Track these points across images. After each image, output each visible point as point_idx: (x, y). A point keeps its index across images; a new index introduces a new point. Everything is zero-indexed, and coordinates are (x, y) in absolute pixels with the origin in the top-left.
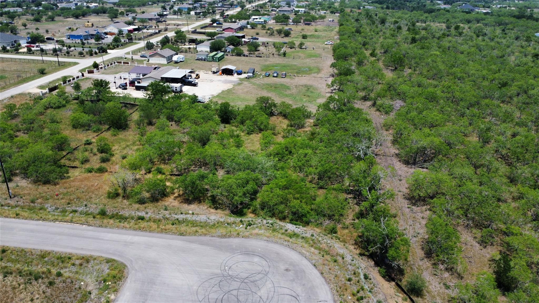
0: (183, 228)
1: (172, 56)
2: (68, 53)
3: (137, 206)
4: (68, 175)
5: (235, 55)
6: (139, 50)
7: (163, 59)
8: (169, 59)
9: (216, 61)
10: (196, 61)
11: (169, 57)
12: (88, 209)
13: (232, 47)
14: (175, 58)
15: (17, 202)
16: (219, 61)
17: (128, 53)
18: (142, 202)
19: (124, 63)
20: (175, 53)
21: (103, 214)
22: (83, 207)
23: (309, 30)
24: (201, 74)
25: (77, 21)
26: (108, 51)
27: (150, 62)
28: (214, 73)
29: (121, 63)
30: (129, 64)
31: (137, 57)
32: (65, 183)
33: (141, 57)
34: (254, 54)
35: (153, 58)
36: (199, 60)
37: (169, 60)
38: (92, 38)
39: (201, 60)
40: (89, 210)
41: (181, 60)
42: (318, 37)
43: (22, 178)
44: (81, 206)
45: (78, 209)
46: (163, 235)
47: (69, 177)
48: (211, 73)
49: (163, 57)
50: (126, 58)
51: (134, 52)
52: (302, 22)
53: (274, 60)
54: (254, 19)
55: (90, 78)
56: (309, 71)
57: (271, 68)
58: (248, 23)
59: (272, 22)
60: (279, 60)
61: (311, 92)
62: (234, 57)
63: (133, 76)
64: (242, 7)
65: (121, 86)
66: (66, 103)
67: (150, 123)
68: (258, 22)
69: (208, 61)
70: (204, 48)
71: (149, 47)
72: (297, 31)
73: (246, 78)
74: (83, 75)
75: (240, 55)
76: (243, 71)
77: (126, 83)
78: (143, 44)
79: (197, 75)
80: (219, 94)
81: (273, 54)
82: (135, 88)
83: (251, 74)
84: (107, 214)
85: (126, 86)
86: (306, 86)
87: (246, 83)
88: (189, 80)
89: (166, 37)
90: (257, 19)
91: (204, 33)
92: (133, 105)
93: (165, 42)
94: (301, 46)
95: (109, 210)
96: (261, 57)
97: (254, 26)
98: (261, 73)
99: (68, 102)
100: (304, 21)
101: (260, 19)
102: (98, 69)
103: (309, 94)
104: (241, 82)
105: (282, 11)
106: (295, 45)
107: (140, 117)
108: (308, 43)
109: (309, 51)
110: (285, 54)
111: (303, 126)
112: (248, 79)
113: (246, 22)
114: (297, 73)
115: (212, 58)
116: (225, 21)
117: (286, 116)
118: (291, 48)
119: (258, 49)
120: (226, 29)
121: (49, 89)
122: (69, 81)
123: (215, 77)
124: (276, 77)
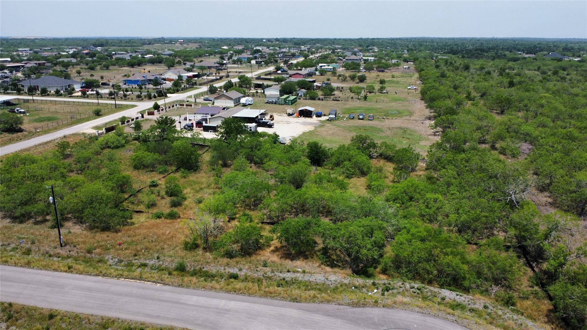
1: (239, 99)
2: (125, 96)
5: (309, 99)
6: (202, 94)
7: (230, 101)
8: (237, 102)
9: (289, 104)
10: (266, 104)
13: (304, 90)
14: (243, 100)
15: (70, 252)
16: (292, 104)
17: (190, 97)
19: (187, 105)
21: (181, 269)
22: (154, 260)
23: (386, 75)
24: (275, 116)
25: (132, 69)
26: (167, 95)
27: (215, 104)
28: (290, 115)
29: (183, 105)
30: (193, 107)
31: (200, 100)
32: (128, 230)
33: (205, 100)
34: (330, 98)
35: (219, 101)
36: (269, 103)
37: (236, 103)
38: (149, 84)
39: (272, 103)
40: (163, 263)
41: (250, 103)
42: (398, 83)
43: (75, 223)
44: (152, 259)
45: (148, 261)
46: (268, 300)
47: (132, 224)
48: (285, 115)
49: (230, 99)
50: (188, 101)
51: (196, 96)
52: (375, 69)
53: (354, 103)
54: (321, 66)
55: (151, 120)
56: (399, 114)
57: (354, 111)
58: (316, 70)
59: (341, 70)
60: (361, 103)
61: (410, 134)
62: (308, 100)
63: (199, 117)
64: (306, 56)
65: (186, 127)
66: (126, 143)
67: (225, 165)
68: (327, 69)
69: (279, 104)
70: (273, 92)
71: (213, 90)
72: (372, 76)
73: (328, 120)
74: (143, 117)
75: (314, 99)
76: (323, 113)
77: (192, 124)
78: (205, 89)
79: (271, 116)
80: (301, 135)
81: (352, 98)
82: (202, 129)
83: (333, 116)
84: (188, 269)
85: (193, 126)
86: (400, 128)
87: (328, 125)
88: (264, 120)
89: (230, 82)
90: (325, 66)
91: (269, 79)
92: (202, 146)
93: (229, 86)
94: (381, 90)
95: (189, 265)
96: (339, 101)
97: (323, 73)
98: (344, 115)
99: (127, 142)
100: (377, 68)
101: (328, 66)
102: (159, 111)
103: (408, 137)
104: (322, 124)
105: (350, 60)
106: (374, 89)
107: (213, 157)
108: (388, 88)
109: (391, 95)
110: (365, 98)
111: (413, 170)
112: (331, 121)
113: (314, 68)
114: (385, 115)
115: (284, 101)
116: (290, 69)
117: (388, 159)
118: (370, 93)
119: (333, 93)
120: (293, 75)
121: (106, 129)
122: (128, 122)
123: (291, 119)
124: (362, 119)
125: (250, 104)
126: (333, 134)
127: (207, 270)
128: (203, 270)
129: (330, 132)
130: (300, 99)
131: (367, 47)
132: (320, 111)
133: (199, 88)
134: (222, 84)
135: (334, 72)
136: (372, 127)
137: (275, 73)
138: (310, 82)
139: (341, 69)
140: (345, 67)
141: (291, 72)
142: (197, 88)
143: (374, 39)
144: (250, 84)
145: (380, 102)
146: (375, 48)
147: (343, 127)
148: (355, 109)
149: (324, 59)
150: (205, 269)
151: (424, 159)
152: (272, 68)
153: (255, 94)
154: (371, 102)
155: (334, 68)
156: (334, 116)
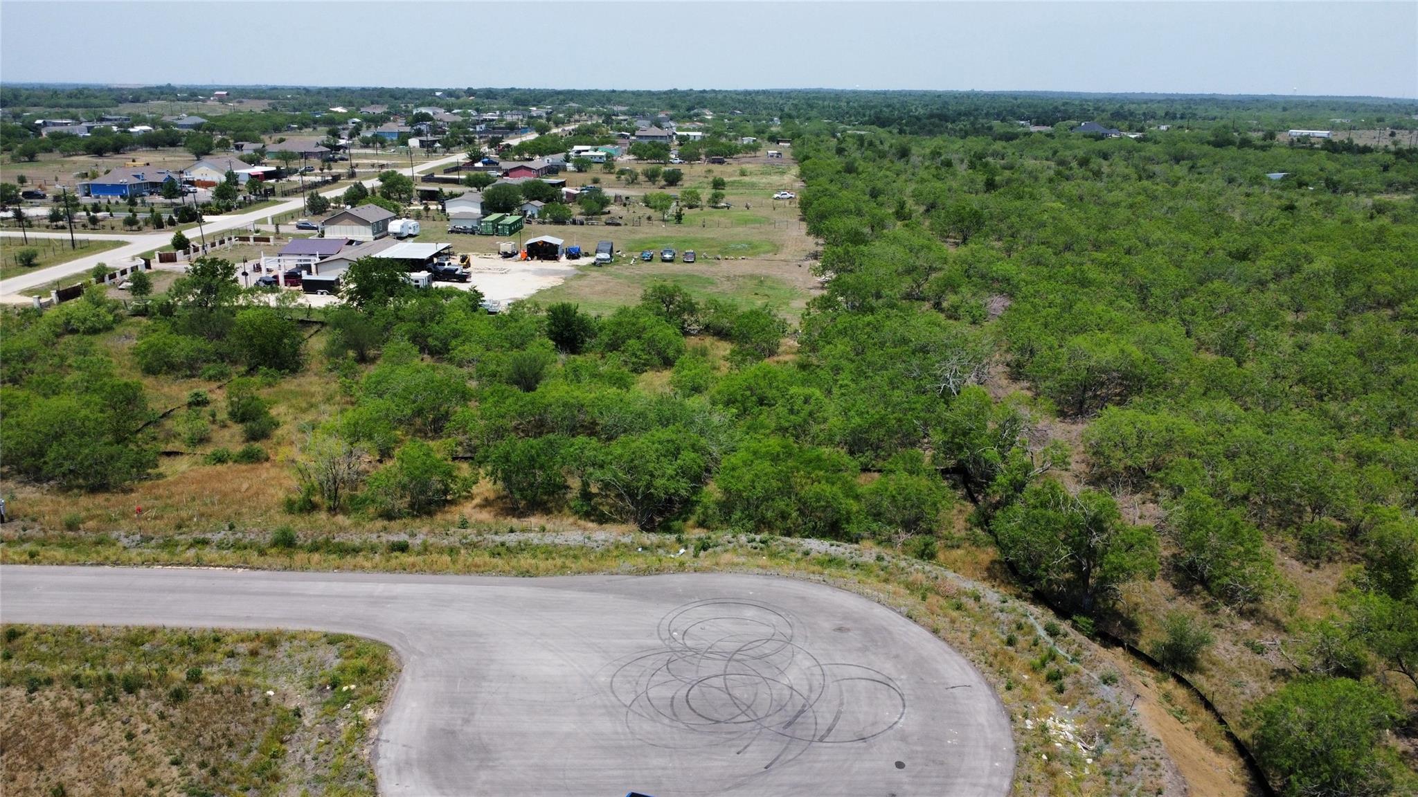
0: (525, 561)
1: (385, 222)
3: (380, 523)
4: (157, 471)
5: (551, 223)
6: (292, 215)
7: (362, 228)
8: (381, 230)
9: (505, 233)
10: (451, 234)
11: (377, 222)
12: (240, 535)
13: (537, 204)
14: (395, 226)
15: (24, 529)
16: (511, 232)
17: (264, 221)
18: (389, 515)
19: (256, 239)
20: (393, 214)
21: (286, 542)
22: (223, 532)
23: (726, 172)
24: (474, 258)
25: (100, 161)
26: (204, 217)
27: (327, 236)
28: (507, 256)
29: (247, 239)
30: (272, 242)
31: (289, 228)
32: (153, 487)
33: (299, 227)
34: (599, 219)
35: (336, 227)
36: (458, 232)
37: (379, 232)
38: (152, 194)
39: (464, 231)
40: (244, 537)
41: (411, 232)
42: (752, 186)
43: (20, 482)
44: (218, 531)
45: (209, 536)
46: (474, 578)
47: (160, 476)
48: (497, 256)
49: (364, 222)
50: (257, 231)
51: (278, 221)
52: (703, 157)
53: (654, 230)
54: (579, 152)
55: (169, 273)
56: (751, 249)
57: (653, 244)
58: (567, 159)
59: (625, 160)
60: (669, 229)
61: (771, 288)
62: (548, 226)
63: (290, 264)
64: (542, 130)
65: (262, 284)
66: (114, 321)
67: (362, 359)
68: (592, 157)
69: (481, 234)
70: (467, 207)
71: (318, 207)
72: (696, 174)
73: (594, 264)
74: (148, 265)
75: (564, 223)
76: (583, 251)
77: (276, 277)
78: (298, 203)
79: (464, 259)
80: (533, 296)
81: (649, 218)
82: (301, 287)
83: (606, 256)
84: (299, 543)
85: (277, 282)
86: (752, 277)
87: (595, 274)
88: (446, 267)
89: (359, 187)
90: (588, 151)
91: (456, 182)
92: (305, 323)
93: (357, 196)
94: (715, 201)
95: (301, 536)
96: (619, 225)
97: (583, 165)
98: (630, 254)
99: (118, 320)
100: (707, 156)
101: (596, 150)
102: (187, 253)
103: (767, 292)
104: (582, 273)
105: (647, 137)
106: (699, 199)
107: (333, 342)
108: (729, 196)
109: (738, 212)
110: (679, 218)
111: (772, 353)
112: (600, 265)
113: (561, 156)
114: (720, 252)
115: (493, 227)
116: (504, 158)
117: (722, 334)
118: (691, 207)
119: (606, 210)
120: (512, 170)
121: (58, 293)
122: (113, 276)
123: (510, 264)
124: (671, 261)
125: (411, 236)
126: (605, 292)
127: (342, 540)
128: (334, 541)
129: (599, 288)
130: (529, 222)
131: (689, 110)
132: (575, 245)
133: (282, 202)
134: (339, 191)
135: (608, 163)
136: (691, 276)
137: (469, 166)
138: (553, 185)
139: (626, 158)
140: (634, 154)
141: (506, 165)
142: (277, 203)
143: (704, 91)
144: (409, 192)
145: (711, 227)
146: (706, 111)
147: (626, 277)
148: (655, 242)
149: (584, 135)
150: (337, 540)
151: (796, 332)
152: (461, 157)
153: (424, 213)
154: (691, 225)
155: (608, 156)
156: (608, 256)
